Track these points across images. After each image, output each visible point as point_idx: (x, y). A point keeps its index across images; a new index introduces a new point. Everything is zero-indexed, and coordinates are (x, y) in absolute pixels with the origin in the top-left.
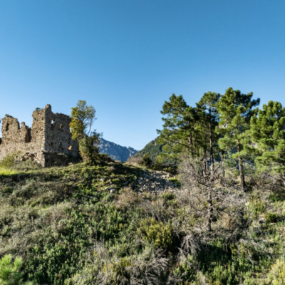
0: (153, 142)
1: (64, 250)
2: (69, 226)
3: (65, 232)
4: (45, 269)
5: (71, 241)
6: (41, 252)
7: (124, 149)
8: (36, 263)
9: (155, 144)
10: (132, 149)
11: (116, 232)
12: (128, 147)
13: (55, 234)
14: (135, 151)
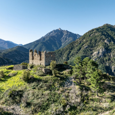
0: (87, 33)
1: (47, 104)
2: (49, 98)
3: (48, 99)
4: (44, 107)
5: (49, 102)
6: (44, 103)
7: (75, 35)
8: (43, 106)
9: (88, 34)
10: (78, 35)
11: (57, 100)
12: (77, 34)
13: (46, 100)
14: (80, 36)
